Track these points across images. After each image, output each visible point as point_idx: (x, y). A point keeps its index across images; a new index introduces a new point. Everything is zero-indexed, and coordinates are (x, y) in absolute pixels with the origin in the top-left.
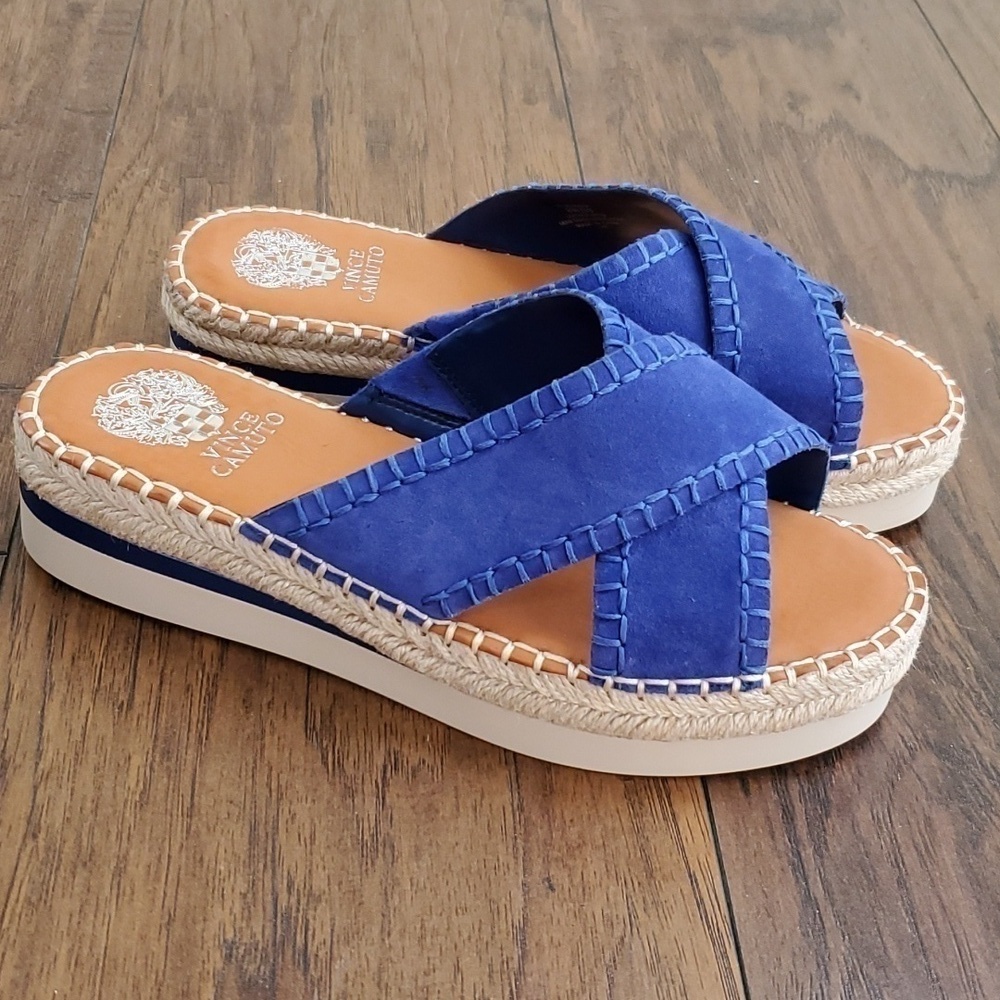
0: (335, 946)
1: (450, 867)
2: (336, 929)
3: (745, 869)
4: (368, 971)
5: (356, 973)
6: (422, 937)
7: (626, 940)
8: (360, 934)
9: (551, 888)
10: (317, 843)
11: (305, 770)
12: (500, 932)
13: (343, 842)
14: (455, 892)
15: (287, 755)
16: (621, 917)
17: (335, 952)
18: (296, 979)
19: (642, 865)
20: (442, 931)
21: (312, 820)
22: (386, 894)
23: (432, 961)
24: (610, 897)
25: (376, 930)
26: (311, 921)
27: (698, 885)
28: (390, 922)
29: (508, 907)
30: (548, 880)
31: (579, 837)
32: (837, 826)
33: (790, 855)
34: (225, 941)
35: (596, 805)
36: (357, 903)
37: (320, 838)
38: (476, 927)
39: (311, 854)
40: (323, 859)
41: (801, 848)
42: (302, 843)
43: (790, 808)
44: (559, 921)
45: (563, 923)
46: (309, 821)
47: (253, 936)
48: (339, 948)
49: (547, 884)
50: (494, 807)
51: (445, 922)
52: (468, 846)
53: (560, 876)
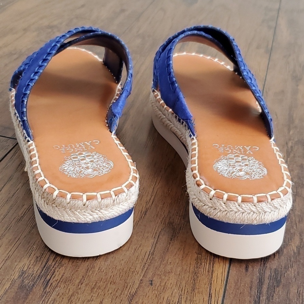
0: (60, 283)
1: (116, 267)
2: (64, 277)
3: (234, 297)
4: (68, 294)
5: (63, 294)
6: (94, 288)
8: (71, 281)
9: (151, 284)
12: (124, 294)
14: (114, 276)
16: (174, 302)
17: (59, 285)
18: (40, 290)
19: (191, 285)
20: (102, 288)
22: (88, 270)
23: (93, 297)
24: (174, 293)
25: (78, 281)
26: (56, 272)
27: (211, 298)
28: (84, 280)
29: (131, 286)
30: (152, 281)
31: (171, 270)
32: (280, 292)
33: (256, 297)
34: (22, 270)
35: (182, 260)
36: (76, 270)
38: (116, 290)
41: (261, 296)
43: (263, 280)
44: (149, 297)
45: (150, 297)
47: (33, 271)
48: (61, 284)
49: (150, 282)
50: (143, 251)
51: (105, 285)
52: (126, 262)
53: (156, 281)
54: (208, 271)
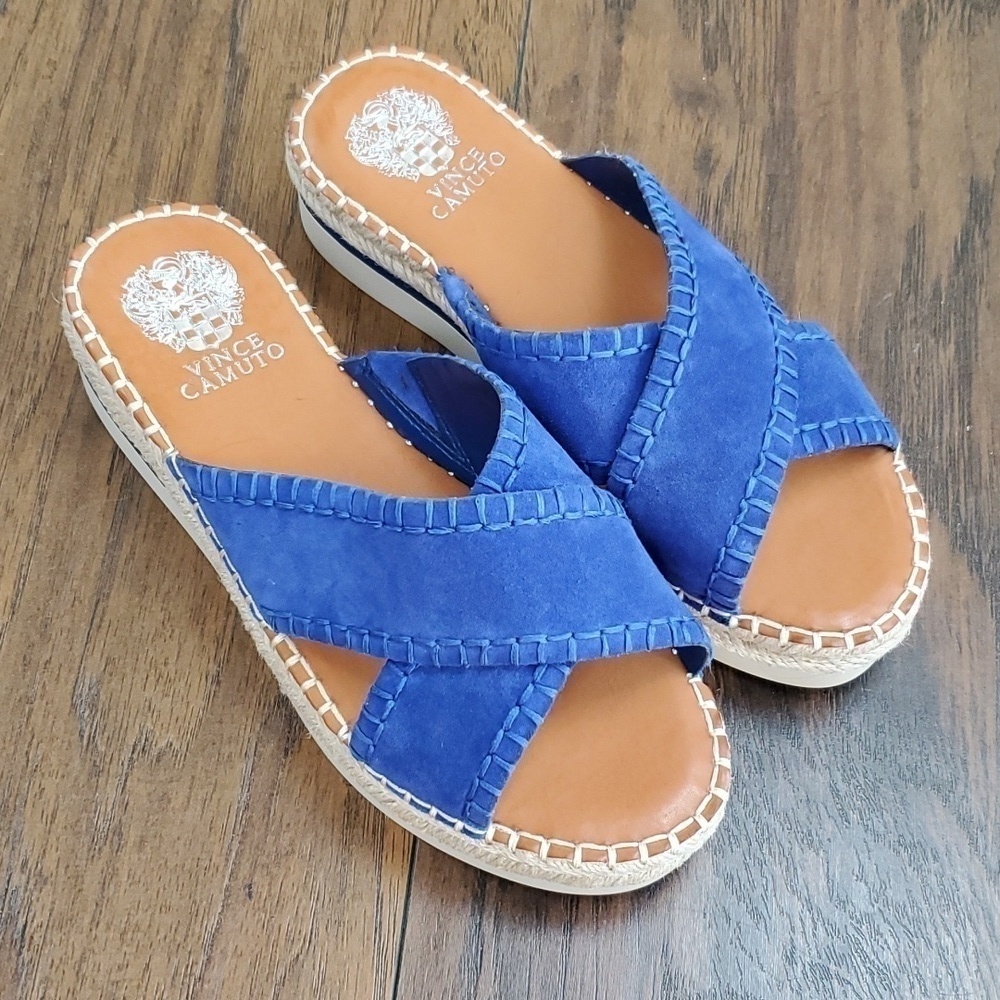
0: (49, 931)
1: (166, 863)
2: (54, 913)
3: (430, 895)
4: (72, 958)
5: (61, 959)
6: (124, 932)
7: (301, 957)
8: (73, 921)
9: (250, 895)
10: (56, 821)
11: (63, 742)
12: (193, 935)
13: (79, 824)
14: (165, 889)
15: (50, 723)
16: (303, 933)
17: (48, 936)
18: (10, 958)
19: (339, 880)
20: (144, 927)
21: (58, 797)
22: (104, 883)
23: (127, 956)
24: (300, 911)
25: (87, 920)
26: (34, 902)
27: (381, 907)
28: (101, 911)
29: (207, 910)
30: (250, 887)
31: (291, 845)
35: (315, 810)
36: (77, 889)
37: (61, 817)
38: (174, 926)
39: (49, 832)
40: (58, 839)
42: (44, 820)
44: (247, 931)
45: (250, 932)
46: (54, 797)
48: (51, 934)
49: (247, 890)
50: (223, 802)
51: (148, 918)
52: (188, 842)
53: (260, 881)
54: (374, 833)
